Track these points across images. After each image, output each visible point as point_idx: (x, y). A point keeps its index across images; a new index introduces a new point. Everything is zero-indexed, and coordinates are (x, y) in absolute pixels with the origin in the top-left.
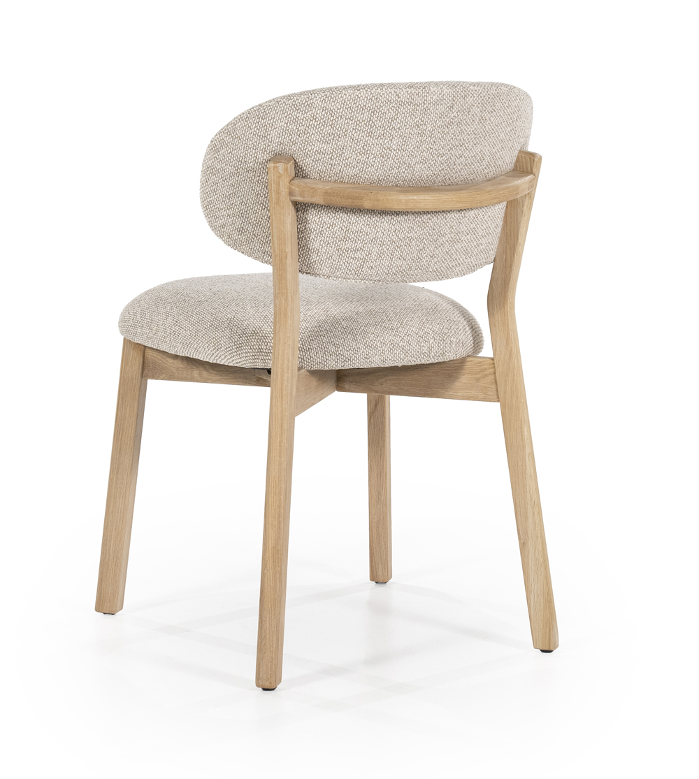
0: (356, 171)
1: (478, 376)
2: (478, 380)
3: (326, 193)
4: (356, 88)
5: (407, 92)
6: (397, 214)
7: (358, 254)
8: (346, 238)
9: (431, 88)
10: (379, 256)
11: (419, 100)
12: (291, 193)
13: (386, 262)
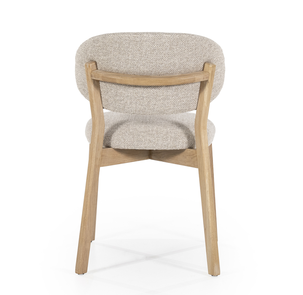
0: (116, 68)
1: (192, 157)
2: (192, 158)
3: (103, 77)
4: (114, 34)
5: (133, 36)
6: (136, 86)
7: (122, 102)
8: (116, 95)
9: (144, 35)
10: (131, 103)
11: (138, 40)
12: (91, 76)
13: (134, 106)
